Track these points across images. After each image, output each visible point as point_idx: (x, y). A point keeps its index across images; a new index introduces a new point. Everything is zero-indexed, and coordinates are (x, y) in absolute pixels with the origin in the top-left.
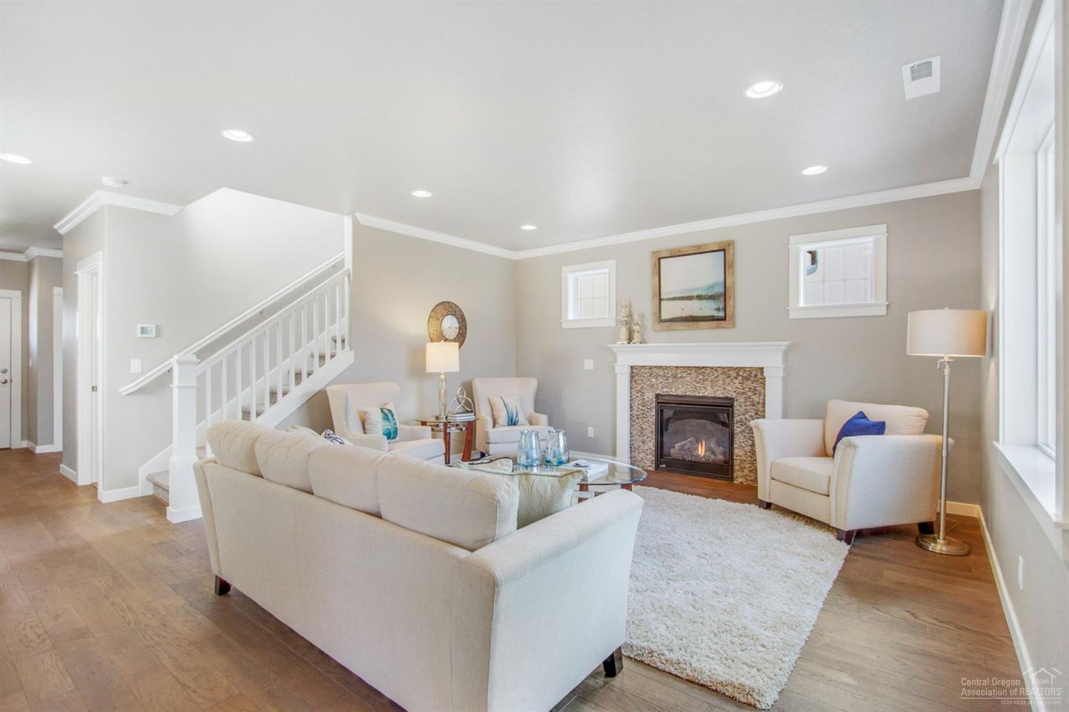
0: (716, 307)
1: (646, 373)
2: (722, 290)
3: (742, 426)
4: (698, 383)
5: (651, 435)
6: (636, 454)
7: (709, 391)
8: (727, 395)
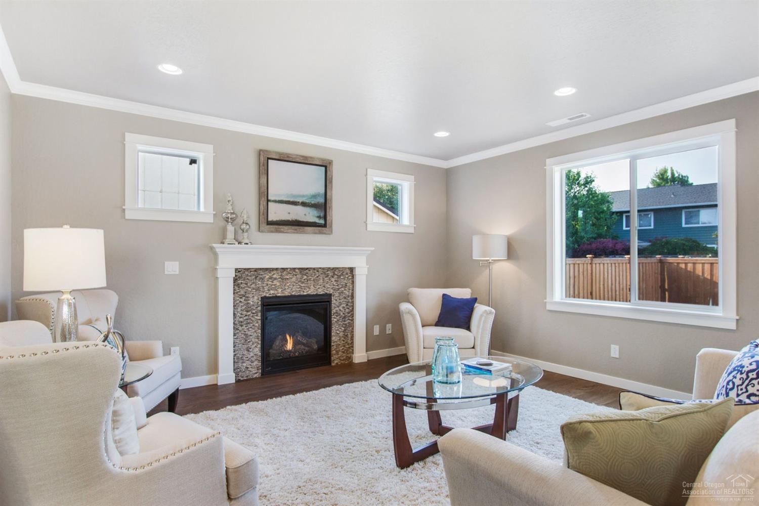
0: (318, 215)
1: (250, 276)
2: (322, 200)
3: (337, 316)
4: (303, 283)
5: (257, 340)
6: (240, 365)
7: (311, 290)
8: (326, 291)
